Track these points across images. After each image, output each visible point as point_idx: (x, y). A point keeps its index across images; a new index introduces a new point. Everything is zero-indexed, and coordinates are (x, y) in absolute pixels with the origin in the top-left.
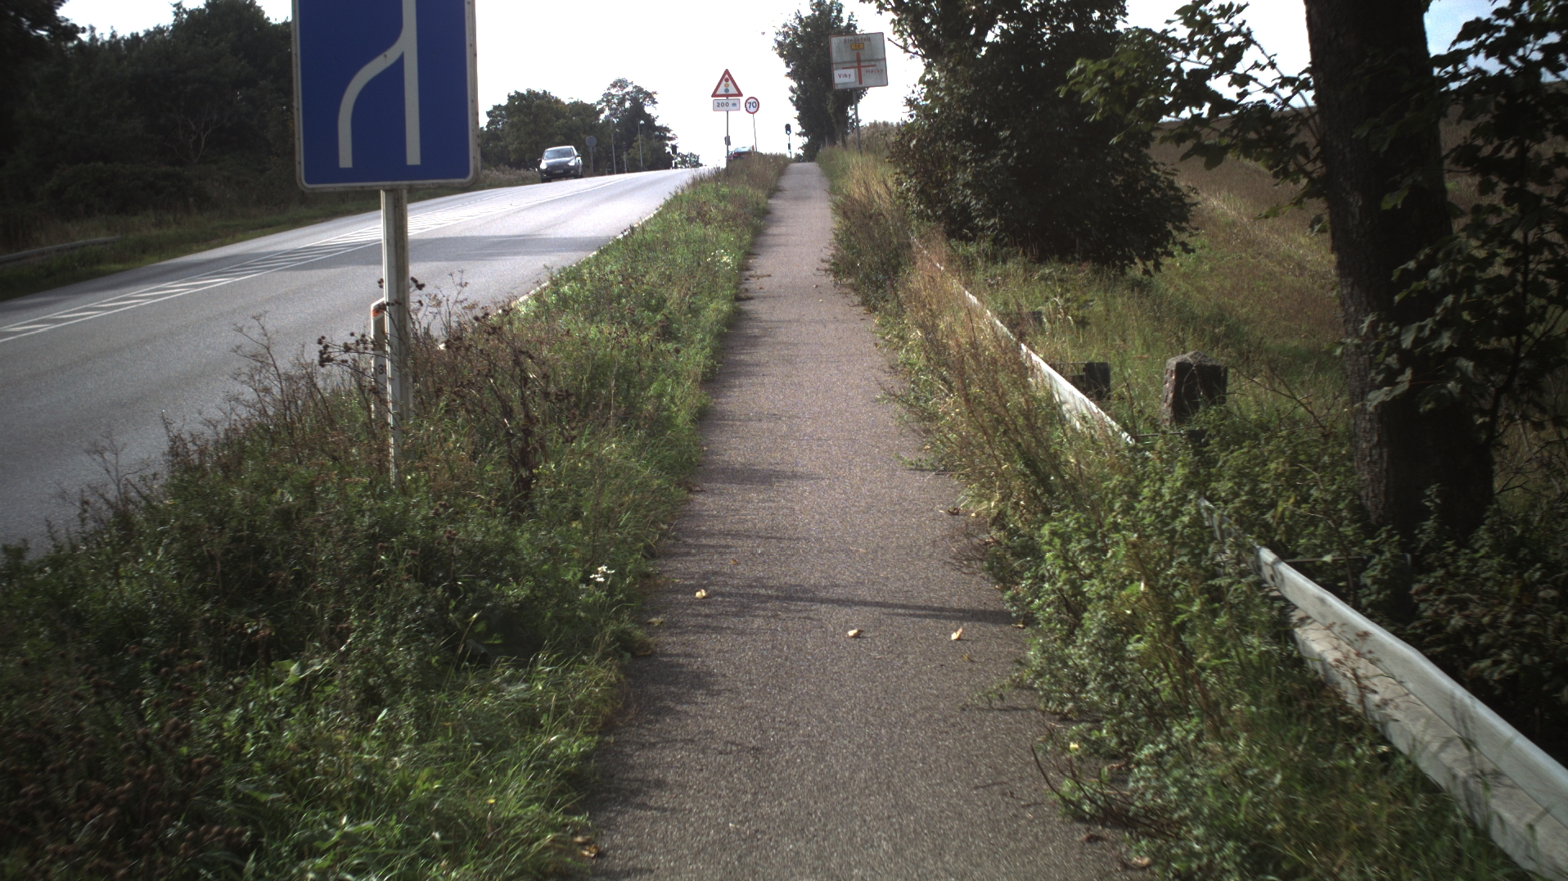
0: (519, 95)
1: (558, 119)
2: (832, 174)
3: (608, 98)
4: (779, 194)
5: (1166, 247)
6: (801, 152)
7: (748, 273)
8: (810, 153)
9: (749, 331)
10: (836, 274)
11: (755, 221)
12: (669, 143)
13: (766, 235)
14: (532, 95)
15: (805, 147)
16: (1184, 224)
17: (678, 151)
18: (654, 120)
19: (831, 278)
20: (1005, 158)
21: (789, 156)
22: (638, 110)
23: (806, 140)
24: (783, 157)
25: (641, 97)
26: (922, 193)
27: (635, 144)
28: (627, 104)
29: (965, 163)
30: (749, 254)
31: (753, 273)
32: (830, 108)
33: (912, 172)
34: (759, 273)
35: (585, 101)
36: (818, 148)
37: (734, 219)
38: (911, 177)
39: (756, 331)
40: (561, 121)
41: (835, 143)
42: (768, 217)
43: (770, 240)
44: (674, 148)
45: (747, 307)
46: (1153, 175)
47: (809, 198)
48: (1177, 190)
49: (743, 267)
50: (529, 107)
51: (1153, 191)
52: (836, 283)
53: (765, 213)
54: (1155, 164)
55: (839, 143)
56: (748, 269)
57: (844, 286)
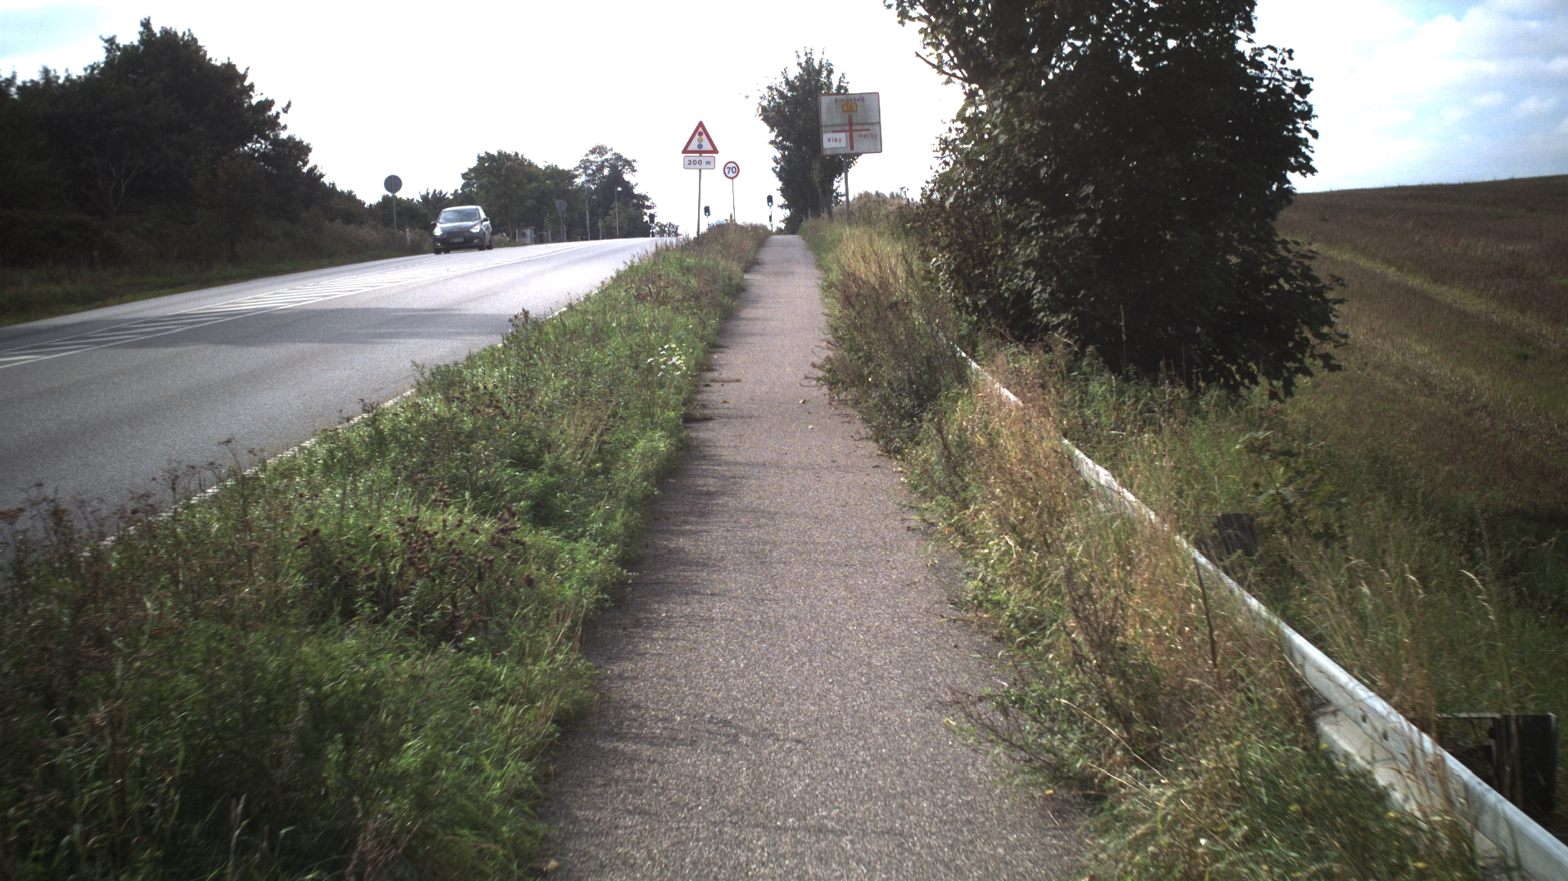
0: (490, 157)
1: (530, 182)
2: (818, 248)
3: (585, 165)
4: (757, 268)
5: (1301, 361)
6: (783, 226)
7: (710, 375)
8: (792, 226)
9: (700, 482)
10: (832, 384)
11: (726, 301)
12: (648, 212)
13: (739, 319)
14: (503, 157)
15: (788, 221)
16: (1325, 330)
17: (656, 220)
18: (632, 188)
19: (825, 389)
20: (1084, 225)
21: (770, 228)
22: (616, 177)
23: (787, 213)
24: (764, 228)
25: (620, 165)
26: (957, 273)
27: (611, 212)
28: (606, 172)
29: (1025, 232)
30: (714, 347)
31: (716, 375)
32: (816, 176)
33: (944, 242)
34: (724, 376)
35: (561, 168)
36: (801, 221)
37: (697, 299)
38: (941, 250)
39: (711, 484)
40: (534, 184)
41: (819, 216)
42: (743, 295)
43: (743, 326)
44: (652, 217)
45: (703, 433)
46: (1282, 258)
47: (792, 273)
48: (1315, 280)
49: (704, 366)
50: (499, 169)
51: (1281, 281)
52: (832, 399)
53: (738, 291)
54: (1284, 243)
55: (825, 215)
56: (710, 370)
57: (844, 402)
